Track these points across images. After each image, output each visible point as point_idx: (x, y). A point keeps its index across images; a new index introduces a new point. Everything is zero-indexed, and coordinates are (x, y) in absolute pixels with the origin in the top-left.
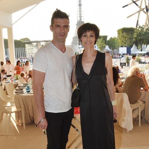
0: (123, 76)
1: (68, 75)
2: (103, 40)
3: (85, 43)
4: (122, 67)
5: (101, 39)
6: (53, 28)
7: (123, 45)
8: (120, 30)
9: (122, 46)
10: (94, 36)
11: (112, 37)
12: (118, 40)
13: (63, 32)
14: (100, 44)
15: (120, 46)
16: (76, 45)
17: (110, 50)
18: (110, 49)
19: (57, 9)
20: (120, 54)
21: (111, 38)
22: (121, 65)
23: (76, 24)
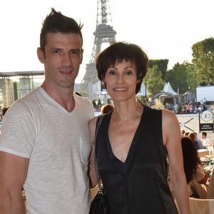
0: (209, 156)
1: (82, 163)
2: (158, 70)
3: (114, 89)
4: (205, 134)
5: (154, 68)
6: (44, 54)
7: (206, 81)
8: (200, 45)
9: (203, 85)
10: (134, 72)
11: (180, 63)
12: (193, 69)
13: (68, 64)
14: (150, 80)
15: (198, 83)
16: (94, 83)
17: (175, 94)
18: (176, 91)
19: (53, 10)
20: (199, 103)
21: (177, 65)
22: (201, 130)
23: (94, 34)
